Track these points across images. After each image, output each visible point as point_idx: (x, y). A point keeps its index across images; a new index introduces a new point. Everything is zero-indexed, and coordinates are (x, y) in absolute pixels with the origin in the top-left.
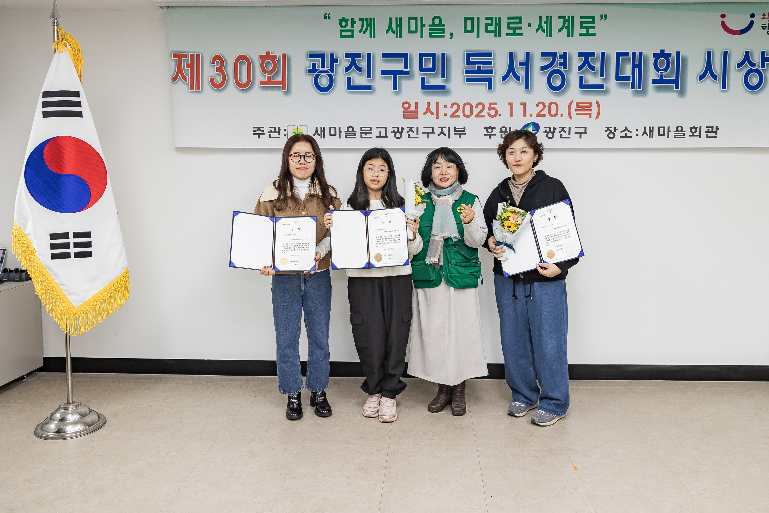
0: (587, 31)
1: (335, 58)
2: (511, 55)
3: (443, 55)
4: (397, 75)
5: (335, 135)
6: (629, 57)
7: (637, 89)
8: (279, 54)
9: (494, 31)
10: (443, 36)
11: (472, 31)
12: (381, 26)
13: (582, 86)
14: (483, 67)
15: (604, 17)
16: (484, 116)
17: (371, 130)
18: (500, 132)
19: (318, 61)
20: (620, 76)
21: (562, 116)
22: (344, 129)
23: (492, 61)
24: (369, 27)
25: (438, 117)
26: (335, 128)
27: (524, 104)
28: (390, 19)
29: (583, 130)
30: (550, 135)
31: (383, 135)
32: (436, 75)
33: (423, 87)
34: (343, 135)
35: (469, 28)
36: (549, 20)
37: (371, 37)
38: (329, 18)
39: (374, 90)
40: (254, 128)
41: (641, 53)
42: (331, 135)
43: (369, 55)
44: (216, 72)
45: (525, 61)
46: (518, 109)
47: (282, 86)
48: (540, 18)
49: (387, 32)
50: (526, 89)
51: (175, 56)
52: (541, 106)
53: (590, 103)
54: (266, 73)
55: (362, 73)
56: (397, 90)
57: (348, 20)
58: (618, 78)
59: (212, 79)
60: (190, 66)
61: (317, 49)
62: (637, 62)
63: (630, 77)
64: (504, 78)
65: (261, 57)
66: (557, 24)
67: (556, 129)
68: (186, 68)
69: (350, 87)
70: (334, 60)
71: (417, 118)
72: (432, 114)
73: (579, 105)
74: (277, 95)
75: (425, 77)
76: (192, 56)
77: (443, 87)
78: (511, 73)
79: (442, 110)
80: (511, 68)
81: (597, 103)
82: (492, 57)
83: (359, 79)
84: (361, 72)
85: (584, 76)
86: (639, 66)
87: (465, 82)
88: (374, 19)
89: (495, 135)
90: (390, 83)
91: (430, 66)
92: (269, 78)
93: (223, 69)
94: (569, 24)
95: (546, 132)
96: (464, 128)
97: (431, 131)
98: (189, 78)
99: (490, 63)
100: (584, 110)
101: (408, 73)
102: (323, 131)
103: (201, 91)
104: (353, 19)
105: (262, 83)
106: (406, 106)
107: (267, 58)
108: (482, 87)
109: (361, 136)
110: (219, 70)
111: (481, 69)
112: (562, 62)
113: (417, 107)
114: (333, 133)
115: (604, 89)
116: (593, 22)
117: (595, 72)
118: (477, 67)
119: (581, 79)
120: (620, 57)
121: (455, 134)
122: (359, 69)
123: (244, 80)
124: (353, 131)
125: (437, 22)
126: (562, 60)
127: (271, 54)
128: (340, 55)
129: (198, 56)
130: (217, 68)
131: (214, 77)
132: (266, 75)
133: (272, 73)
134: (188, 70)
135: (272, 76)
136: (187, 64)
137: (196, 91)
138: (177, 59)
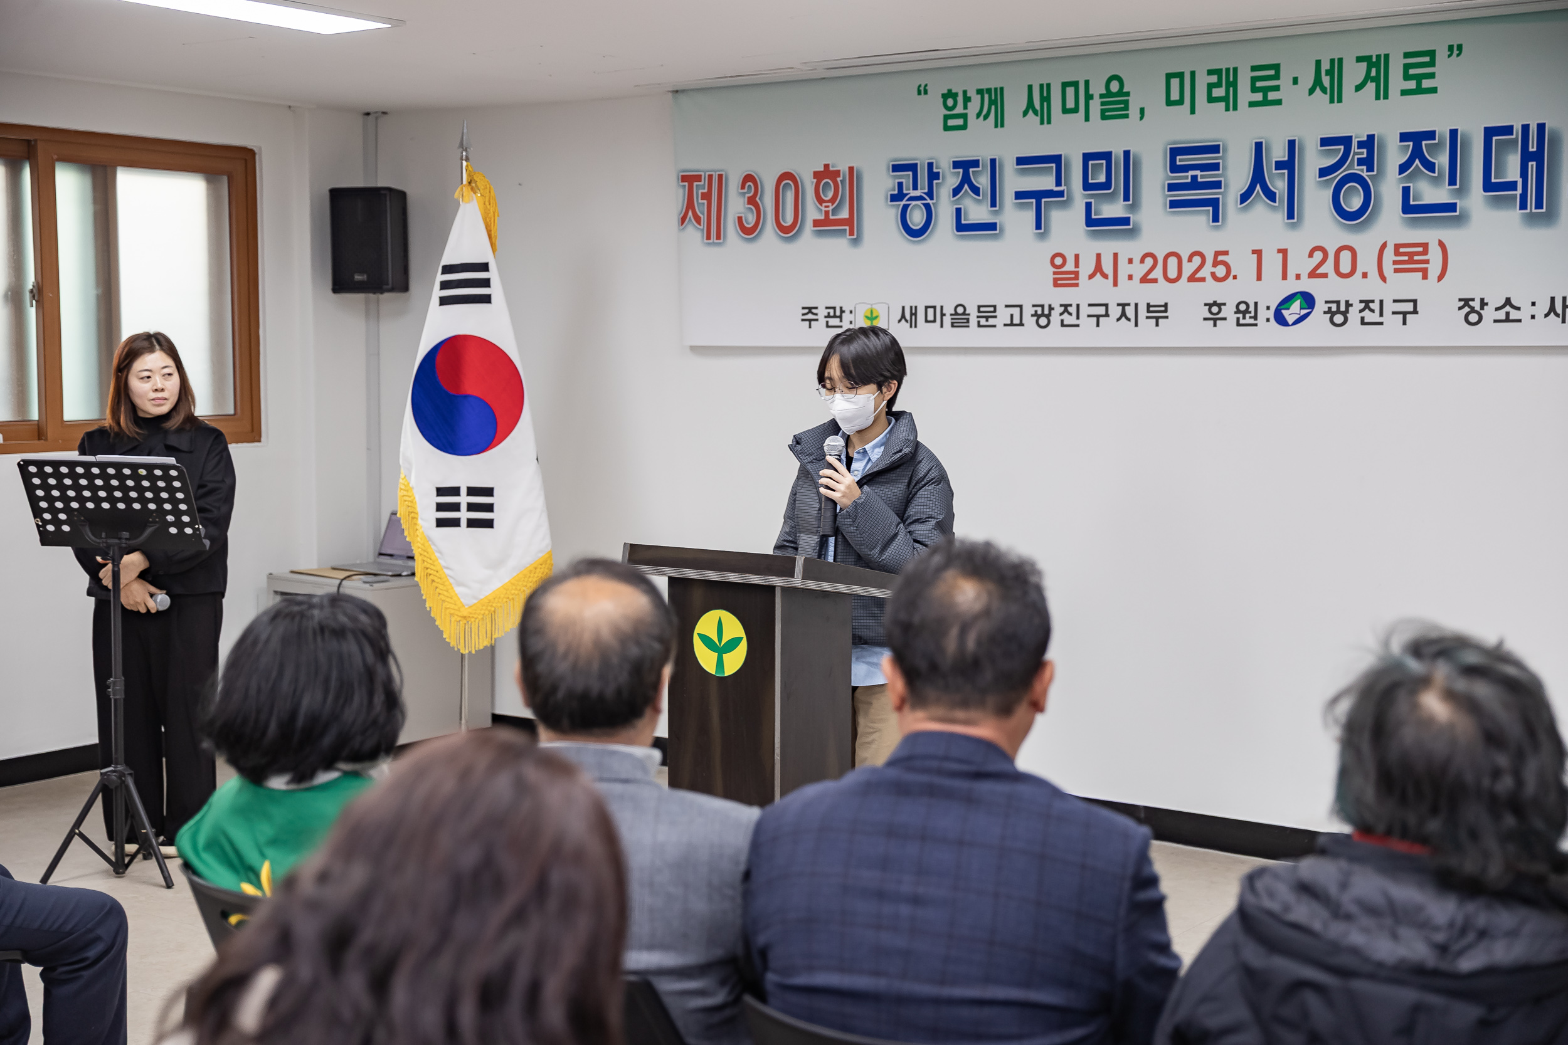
0: (1419, 84)
1: (935, 170)
2: (1259, 146)
3: (1127, 154)
4: (1043, 200)
5: (934, 321)
6: (1514, 136)
7: (1534, 211)
8: (843, 168)
9: (1224, 99)
10: (1126, 116)
11: (1180, 102)
12: (1015, 103)
13: (1407, 208)
14: (1202, 176)
15: (1456, 50)
16: (1203, 280)
17: (995, 311)
18: (1236, 313)
19: (906, 177)
20: (1493, 180)
21: (1365, 275)
22: (949, 310)
23: (1220, 161)
24: (993, 107)
25: (1115, 284)
26: (934, 307)
27: (1284, 252)
28: (1030, 88)
29: (1409, 307)
30: (1339, 319)
31: (1016, 320)
32: (1112, 197)
33: (1090, 222)
34: (947, 320)
35: (1175, 96)
36: (1336, 67)
37: (996, 126)
38: (926, 92)
39: (1002, 230)
40: (803, 308)
41: (1541, 127)
42: (927, 321)
43: (993, 161)
44: (747, 206)
45: (1286, 159)
46: (1272, 262)
47: (847, 228)
48: (1318, 63)
49: (1025, 114)
50: (1288, 219)
51: (684, 178)
52: (1318, 255)
53: (1425, 246)
54: (824, 204)
55: (981, 198)
56: (1042, 231)
57: (956, 94)
58: (1488, 186)
59: (740, 219)
60: (707, 196)
61: (906, 155)
62: (1533, 148)
63: (1515, 183)
64: (1244, 197)
65: (816, 174)
66: (1354, 73)
67: (1351, 305)
68: (700, 201)
69: (961, 227)
70: (933, 176)
71: (1077, 285)
72: (1105, 276)
73: (1402, 250)
74: (840, 244)
75: (1092, 200)
76: (710, 177)
77: (1125, 221)
78: (1258, 187)
79: (1124, 269)
80: (1258, 176)
81: (1441, 244)
82: (1220, 155)
83: (976, 212)
84: (979, 195)
85: (1411, 185)
86: (1538, 156)
87: (1169, 210)
88: (1002, 89)
89: (1225, 319)
90: (1031, 215)
91: (1102, 178)
92: (827, 213)
93: (757, 199)
94: (1378, 72)
95: (1329, 311)
96: (1166, 305)
97: (1104, 313)
98: (704, 218)
99: (1215, 167)
100: (1411, 261)
101: (1060, 194)
102: (913, 314)
103: (722, 241)
104: (965, 92)
105: (816, 223)
106: (1058, 261)
107: (826, 174)
108: (1200, 219)
109: (979, 322)
110: (752, 201)
111: (1199, 180)
112: (1365, 156)
113: (1077, 265)
114: (930, 317)
115: (1457, 213)
116: (1432, 64)
117: (1436, 175)
118: (1192, 176)
119: (1406, 191)
120: (1494, 138)
121: (1148, 318)
122: (976, 190)
123: (789, 220)
124: (964, 314)
125: (1115, 87)
126: (1364, 153)
127: (831, 169)
128: (944, 166)
129: (720, 176)
130: (749, 198)
131: (743, 215)
132: (824, 209)
133: (832, 205)
134: (704, 203)
135: (833, 210)
136: (702, 193)
137: (716, 241)
138: (686, 184)
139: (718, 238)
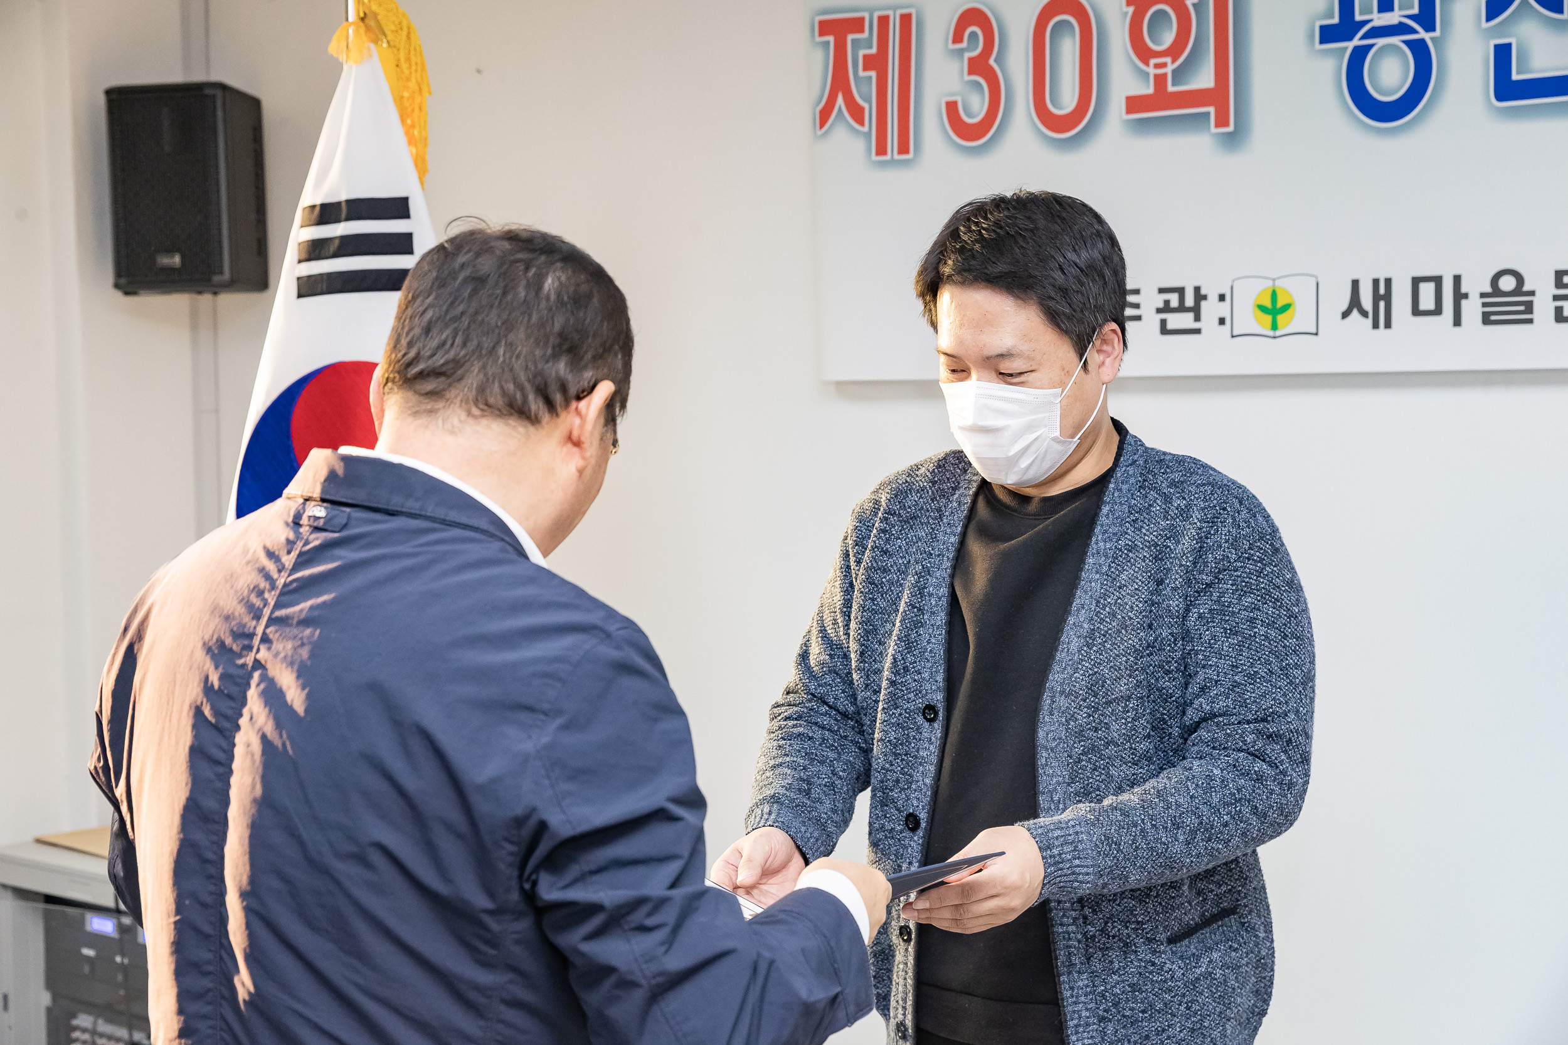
5: (1438, 311)
22: (1476, 284)
26: (1438, 280)
34: (1472, 309)
42: (1416, 311)
44: (967, 78)
47: (1211, 110)
51: (825, 27)
54: (1153, 62)
59: (952, 107)
60: (877, 63)
68: (861, 73)
69: (1510, 87)
74: (1192, 150)
76: (884, 21)
83: (1555, 48)
92: (1160, 80)
93: (992, 61)
98: (870, 109)
102: (1382, 297)
103: (911, 156)
105: (1134, 104)
109: (1559, 310)
110: (979, 66)
114: (1427, 301)
122: (1552, 0)
123: (1067, 99)
124: (1518, 291)
129: (906, 19)
130: (970, 60)
131: (959, 99)
132: (1152, 71)
133: (1173, 61)
134: (870, 78)
135: (1174, 71)
136: (865, 57)
137: (897, 157)
138: (831, 39)
139: (904, 149)
